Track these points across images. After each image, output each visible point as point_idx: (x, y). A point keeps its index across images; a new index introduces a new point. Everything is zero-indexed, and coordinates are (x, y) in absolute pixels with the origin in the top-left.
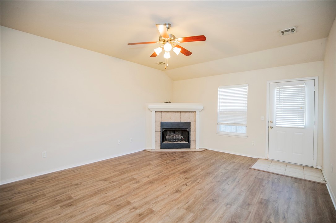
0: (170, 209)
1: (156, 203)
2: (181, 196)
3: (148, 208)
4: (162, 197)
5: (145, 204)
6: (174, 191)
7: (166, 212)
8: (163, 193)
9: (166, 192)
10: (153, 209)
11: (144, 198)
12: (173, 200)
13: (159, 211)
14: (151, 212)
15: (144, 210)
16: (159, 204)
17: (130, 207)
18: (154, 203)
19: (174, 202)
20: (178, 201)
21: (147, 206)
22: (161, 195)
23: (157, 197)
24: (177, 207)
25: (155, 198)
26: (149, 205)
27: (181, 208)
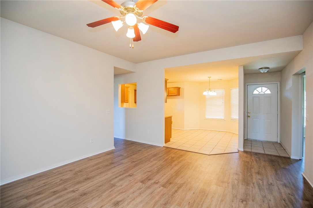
0: (128, 185)
1: (140, 189)
2: (115, 197)
3: (145, 184)
4: (136, 194)
5: (149, 187)
6: (121, 204)
7: (132, 182)
8: (134, 199)
9: (131, 201)
10: (142, 184)
11: (153, 192)
12: (125, 192)
13: (136, 183)
14: (143, 182)
15: (148, 182)
16: (138, 188)
17: (160, 183)
18: (142, 188)
19: (124, 191)
20: (120, 192)
21: (147, 185)
22: (137, 197)
23: (140, 194)
24: (122, 187)
25: (142, 193)
26: (146, 186)
27: (119, 186)
